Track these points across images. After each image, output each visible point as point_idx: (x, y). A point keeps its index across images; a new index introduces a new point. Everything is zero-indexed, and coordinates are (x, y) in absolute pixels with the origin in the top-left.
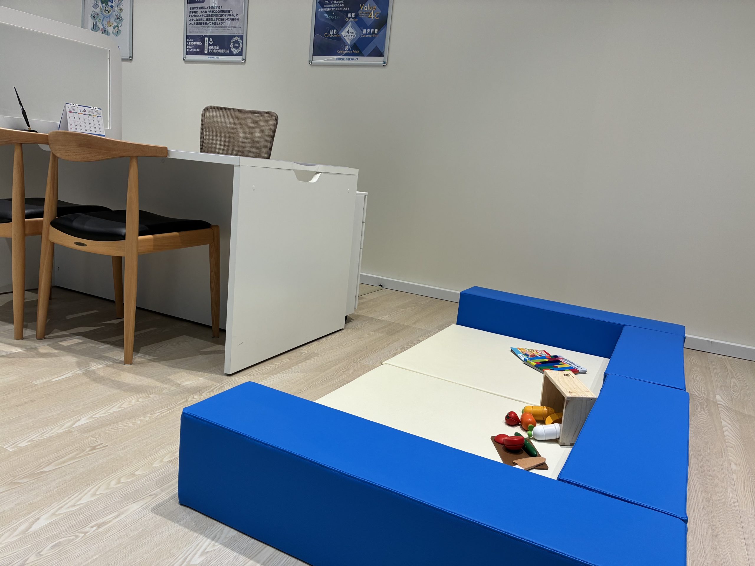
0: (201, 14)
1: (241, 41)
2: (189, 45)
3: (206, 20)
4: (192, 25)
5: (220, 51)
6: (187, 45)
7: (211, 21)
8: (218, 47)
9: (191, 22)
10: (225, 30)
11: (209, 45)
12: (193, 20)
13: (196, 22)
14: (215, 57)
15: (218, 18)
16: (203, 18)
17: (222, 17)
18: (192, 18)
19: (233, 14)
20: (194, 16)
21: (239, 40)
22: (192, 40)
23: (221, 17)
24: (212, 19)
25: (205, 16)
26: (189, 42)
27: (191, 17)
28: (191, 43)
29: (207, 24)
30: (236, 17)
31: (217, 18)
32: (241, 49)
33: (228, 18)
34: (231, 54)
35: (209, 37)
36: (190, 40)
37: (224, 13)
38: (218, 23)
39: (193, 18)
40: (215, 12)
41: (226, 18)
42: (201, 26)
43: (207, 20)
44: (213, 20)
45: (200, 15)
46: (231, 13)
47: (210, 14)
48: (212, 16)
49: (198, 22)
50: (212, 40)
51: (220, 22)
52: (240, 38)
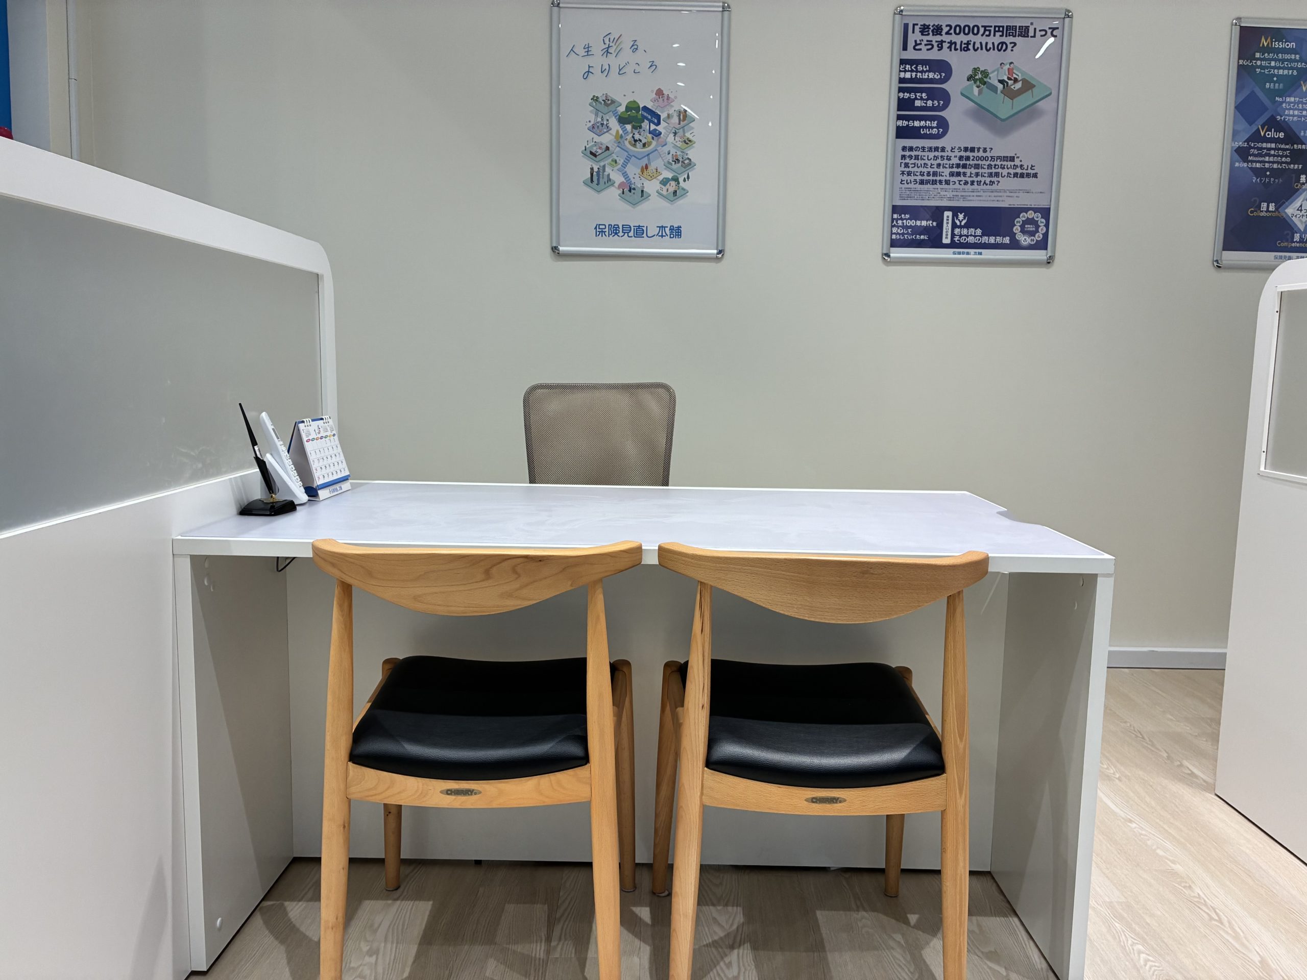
0: (935, 163)
1: (1043, 220)
2: (898, 227)
3: (948, 175)
4: (908, 184)
5: (985, 239)
6: (892, 226)
7: (962, 178)
8: (979, 232)
9: (905, 177)
10: (1001, 196)
11: (954, 226)
12: (909, 174)
13: (919, 178)
14: (972, 251)
15: (980, 171)
16: (941, 169)
17: (993, 170)
18: (907, 170)
19: (1021, 166)
20: (913, 165)
21: (1037, 218)
22: (908, 216)
23: (990, 171)
24: (965, 174)
25: (947, 166)
26: (897, 220)
27: (905, 167)
28: (903, 223)
29: (951, 183)
30: (1029, 171)
31: (977, 171)
32: (1041, 236)
33: (1008, 173)
34: (1015, 245)
35: (956, 211)
36: (900, 215)
37: (999, 163)
38: (982, 183)
39: (910, 169)
40: (973, 160)
41: (1005, 172)
42: (935, 186)
43: (952, 174)
44: (968, 174)
45: (932, 165)
46: (1017, 162)
47: (962, 163)
48: (964, 166)
49: (926, 178)
50: (964, 218)
51: (988, 180)
52: (1040, 215)
